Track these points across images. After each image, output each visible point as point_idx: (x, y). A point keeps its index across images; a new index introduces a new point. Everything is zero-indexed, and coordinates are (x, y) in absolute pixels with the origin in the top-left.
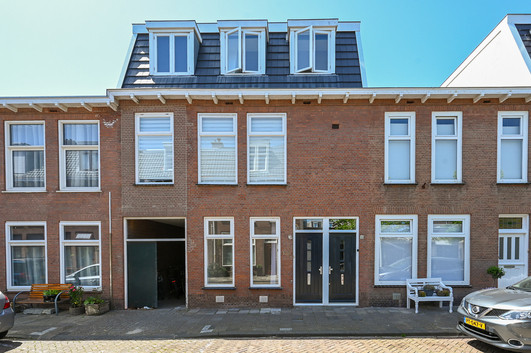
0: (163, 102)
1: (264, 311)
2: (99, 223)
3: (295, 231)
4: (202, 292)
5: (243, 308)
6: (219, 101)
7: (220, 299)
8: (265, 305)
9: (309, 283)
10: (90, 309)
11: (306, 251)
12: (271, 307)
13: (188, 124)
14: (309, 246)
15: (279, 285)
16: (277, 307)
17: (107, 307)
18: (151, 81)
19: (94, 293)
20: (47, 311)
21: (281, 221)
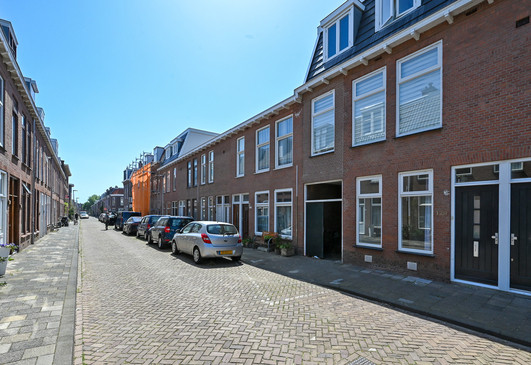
0: (327, 83)
1: (409, 279)
2: (291, 190)
3: (454, 185)
4: (353, 250)
5: (389, 272)
6: (370, 61)
7: (368, 258)
8: (412, 273)
9: (476, 254)
10: (283, 252)
11: (472, 209)
12: (421, 277)
13: (345, 94)
14: (477, 203)
15: (431, 252)
16: (428, 278)
17: (293, 251)
18: (323, 69)
19: (286, 240)
20: (266, 250)
21: (434, 173)
